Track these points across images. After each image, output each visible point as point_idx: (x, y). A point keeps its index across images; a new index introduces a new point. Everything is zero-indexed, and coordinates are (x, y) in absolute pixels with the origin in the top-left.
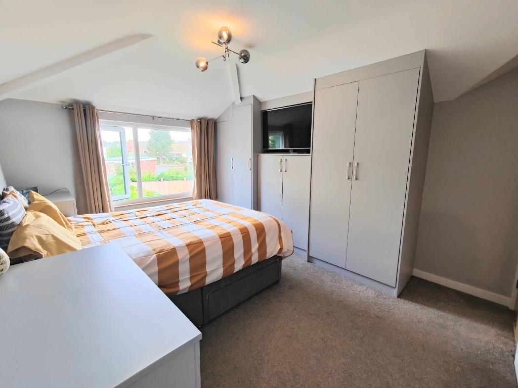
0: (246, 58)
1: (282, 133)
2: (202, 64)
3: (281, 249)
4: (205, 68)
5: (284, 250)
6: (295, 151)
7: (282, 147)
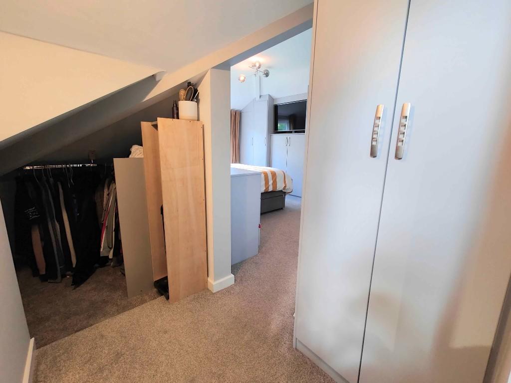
0: (267, 75)
1: (288, 121)
2: (242, 78)
3: (285, 187)
4: (244, 81)
5: (287, 188)
6: (296, 132)
7: (287, 130)
